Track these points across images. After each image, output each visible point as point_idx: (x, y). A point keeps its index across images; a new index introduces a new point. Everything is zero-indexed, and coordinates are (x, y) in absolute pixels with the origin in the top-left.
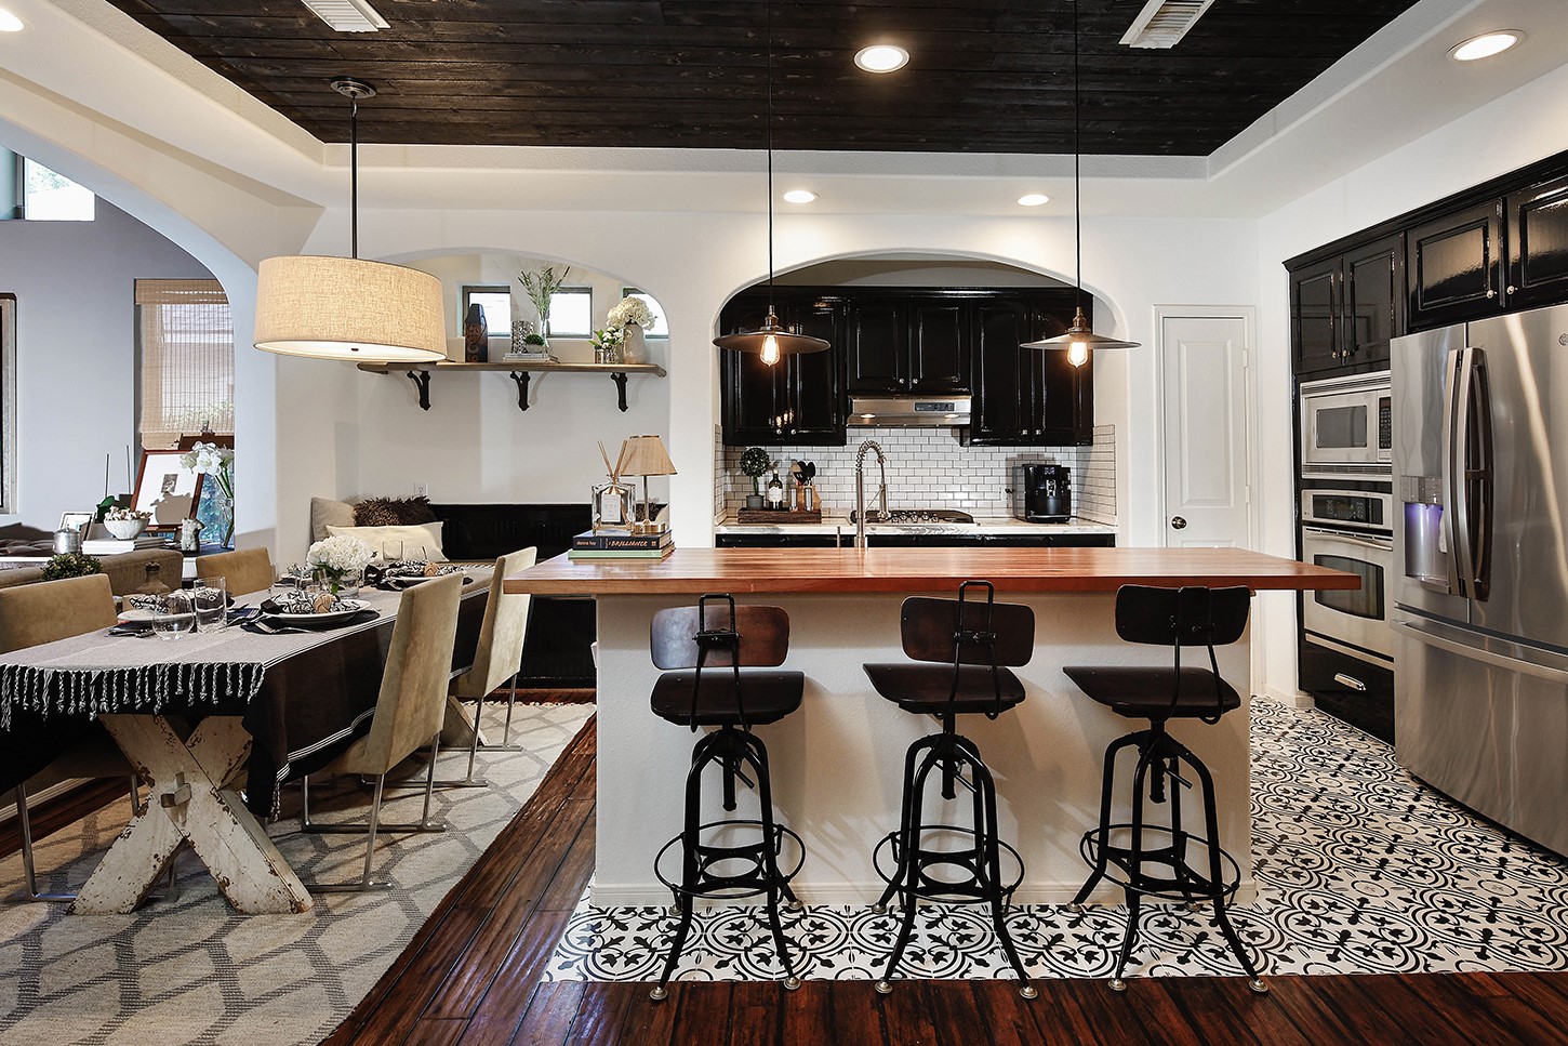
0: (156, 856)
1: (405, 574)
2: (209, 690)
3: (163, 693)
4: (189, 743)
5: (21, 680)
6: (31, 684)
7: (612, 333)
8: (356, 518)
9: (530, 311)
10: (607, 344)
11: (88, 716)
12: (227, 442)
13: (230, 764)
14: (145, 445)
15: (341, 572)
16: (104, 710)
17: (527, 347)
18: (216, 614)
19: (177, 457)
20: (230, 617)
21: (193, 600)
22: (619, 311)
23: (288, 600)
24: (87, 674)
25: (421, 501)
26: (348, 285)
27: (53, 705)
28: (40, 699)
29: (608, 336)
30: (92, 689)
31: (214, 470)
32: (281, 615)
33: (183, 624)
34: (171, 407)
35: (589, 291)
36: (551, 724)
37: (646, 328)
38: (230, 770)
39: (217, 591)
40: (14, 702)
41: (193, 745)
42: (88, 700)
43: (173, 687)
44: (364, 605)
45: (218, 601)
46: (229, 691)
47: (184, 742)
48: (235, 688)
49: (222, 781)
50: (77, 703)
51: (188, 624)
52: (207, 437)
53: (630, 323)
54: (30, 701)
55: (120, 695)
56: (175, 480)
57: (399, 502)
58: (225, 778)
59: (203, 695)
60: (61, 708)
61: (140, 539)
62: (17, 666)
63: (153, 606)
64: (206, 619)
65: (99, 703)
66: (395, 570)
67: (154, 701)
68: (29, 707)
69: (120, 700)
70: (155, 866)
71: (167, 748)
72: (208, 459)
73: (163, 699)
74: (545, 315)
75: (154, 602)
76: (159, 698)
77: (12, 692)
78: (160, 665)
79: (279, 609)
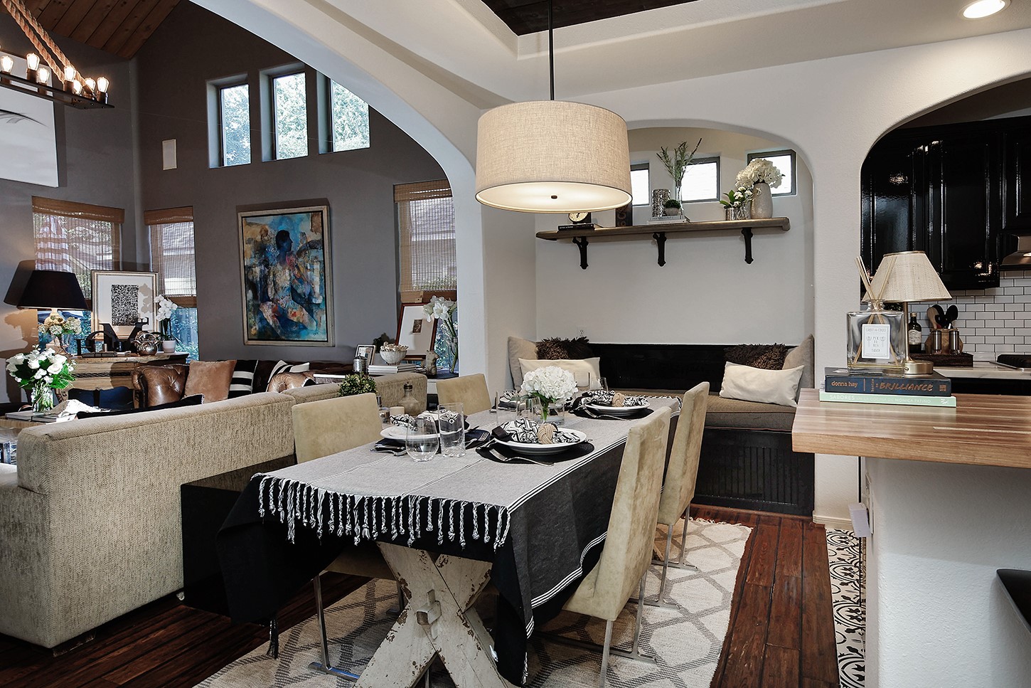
0: (414, 663)
1: (596, 403)
2: (457, 530)
3: (415, 527)
4: (438, 563)
5: (301, 496)
6: (308, 502)
7: (743, 192)
8: (538, 353)
9: (667, 182)
10: (737, 202)
11: (353, 541)
12: (451, 295)
13: (473, 590)
14: (404, 300)
15: (550, 400)
16: (365, 536)
17: (667, 210)
18: (457, 435)
19: (422, 308)
20: (467, 439)
21: (437, 422)
22: (750, 171)
23: (516, 429)
24: (351, 497)
25: (583, 341)
26: (554, 126)
27: (326, 527)
28: (316, 518)
29: (740, 195)
30: (355, 513)
31: (444, 316)
32: (510, 443)
33: (431, 445)
34: (417, 274)
35: (716, 160)
36: (712, 544)
37: (772, 186)
38: (473, 596)
39: (454, 414)
40: (296, 517)
41: (442, 565)
42: (353, 526)
43: (424, 524)
44: (582, 436)
45: (457, 425)
46: (476, 535)
47: (434, 560)
48: (481, 532)
49: (467, 606)
50: (344, 525)
51: (434, 446)
52: (439, 294)
53: (758, 182)
54: (308, 517)
55: (379, 524)
56: (421, 324)
57: (567, 341)
58: (469, 602)
59: (451, 535)
60: (332, 528)
61: (401, 365)
62: (298, 483)
63: (407, 424)
64: (449, 441)
65: (362, 529)
66: (590, 399)
67: (407, 535)
68: (308, 524)
69: (379, 529)
70: (413, 672)
71: (420, 564)
72: (440, 308)
73: (415, 534)
74: (679, 184)
75: (407, 421)
76: (412, 531)
77: (295, 507)
78: (412, 497)
79: (507, 437)
